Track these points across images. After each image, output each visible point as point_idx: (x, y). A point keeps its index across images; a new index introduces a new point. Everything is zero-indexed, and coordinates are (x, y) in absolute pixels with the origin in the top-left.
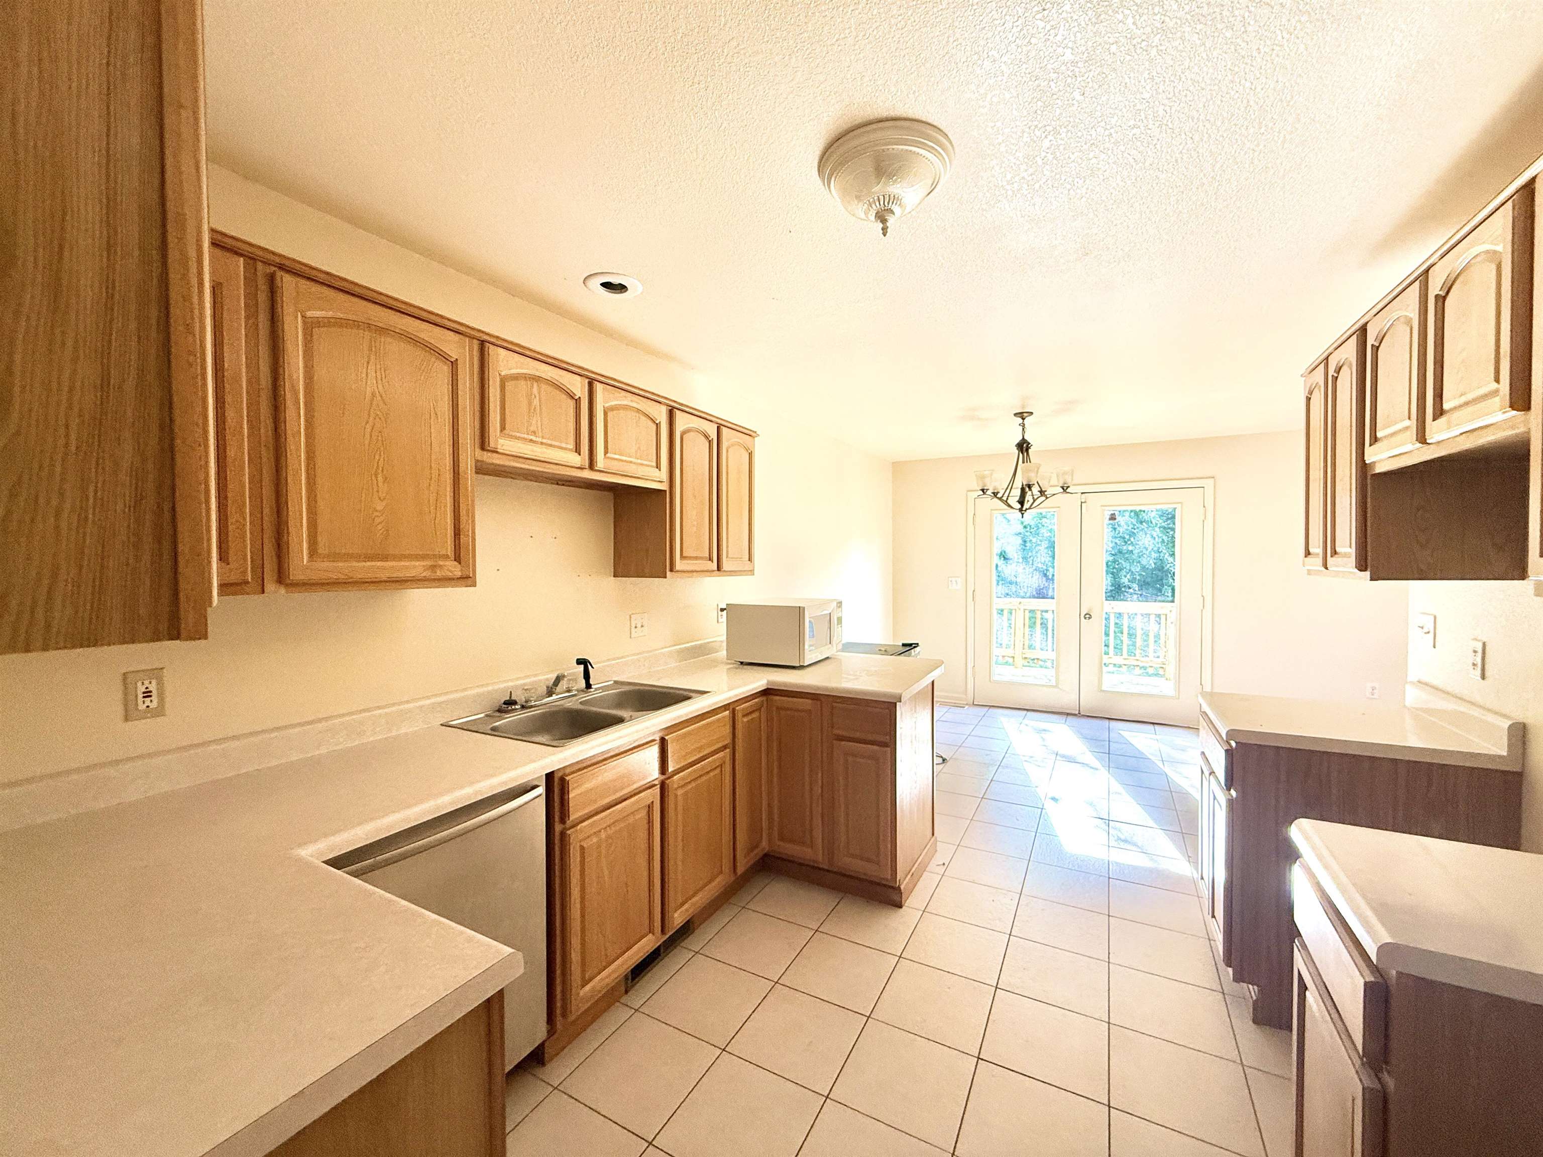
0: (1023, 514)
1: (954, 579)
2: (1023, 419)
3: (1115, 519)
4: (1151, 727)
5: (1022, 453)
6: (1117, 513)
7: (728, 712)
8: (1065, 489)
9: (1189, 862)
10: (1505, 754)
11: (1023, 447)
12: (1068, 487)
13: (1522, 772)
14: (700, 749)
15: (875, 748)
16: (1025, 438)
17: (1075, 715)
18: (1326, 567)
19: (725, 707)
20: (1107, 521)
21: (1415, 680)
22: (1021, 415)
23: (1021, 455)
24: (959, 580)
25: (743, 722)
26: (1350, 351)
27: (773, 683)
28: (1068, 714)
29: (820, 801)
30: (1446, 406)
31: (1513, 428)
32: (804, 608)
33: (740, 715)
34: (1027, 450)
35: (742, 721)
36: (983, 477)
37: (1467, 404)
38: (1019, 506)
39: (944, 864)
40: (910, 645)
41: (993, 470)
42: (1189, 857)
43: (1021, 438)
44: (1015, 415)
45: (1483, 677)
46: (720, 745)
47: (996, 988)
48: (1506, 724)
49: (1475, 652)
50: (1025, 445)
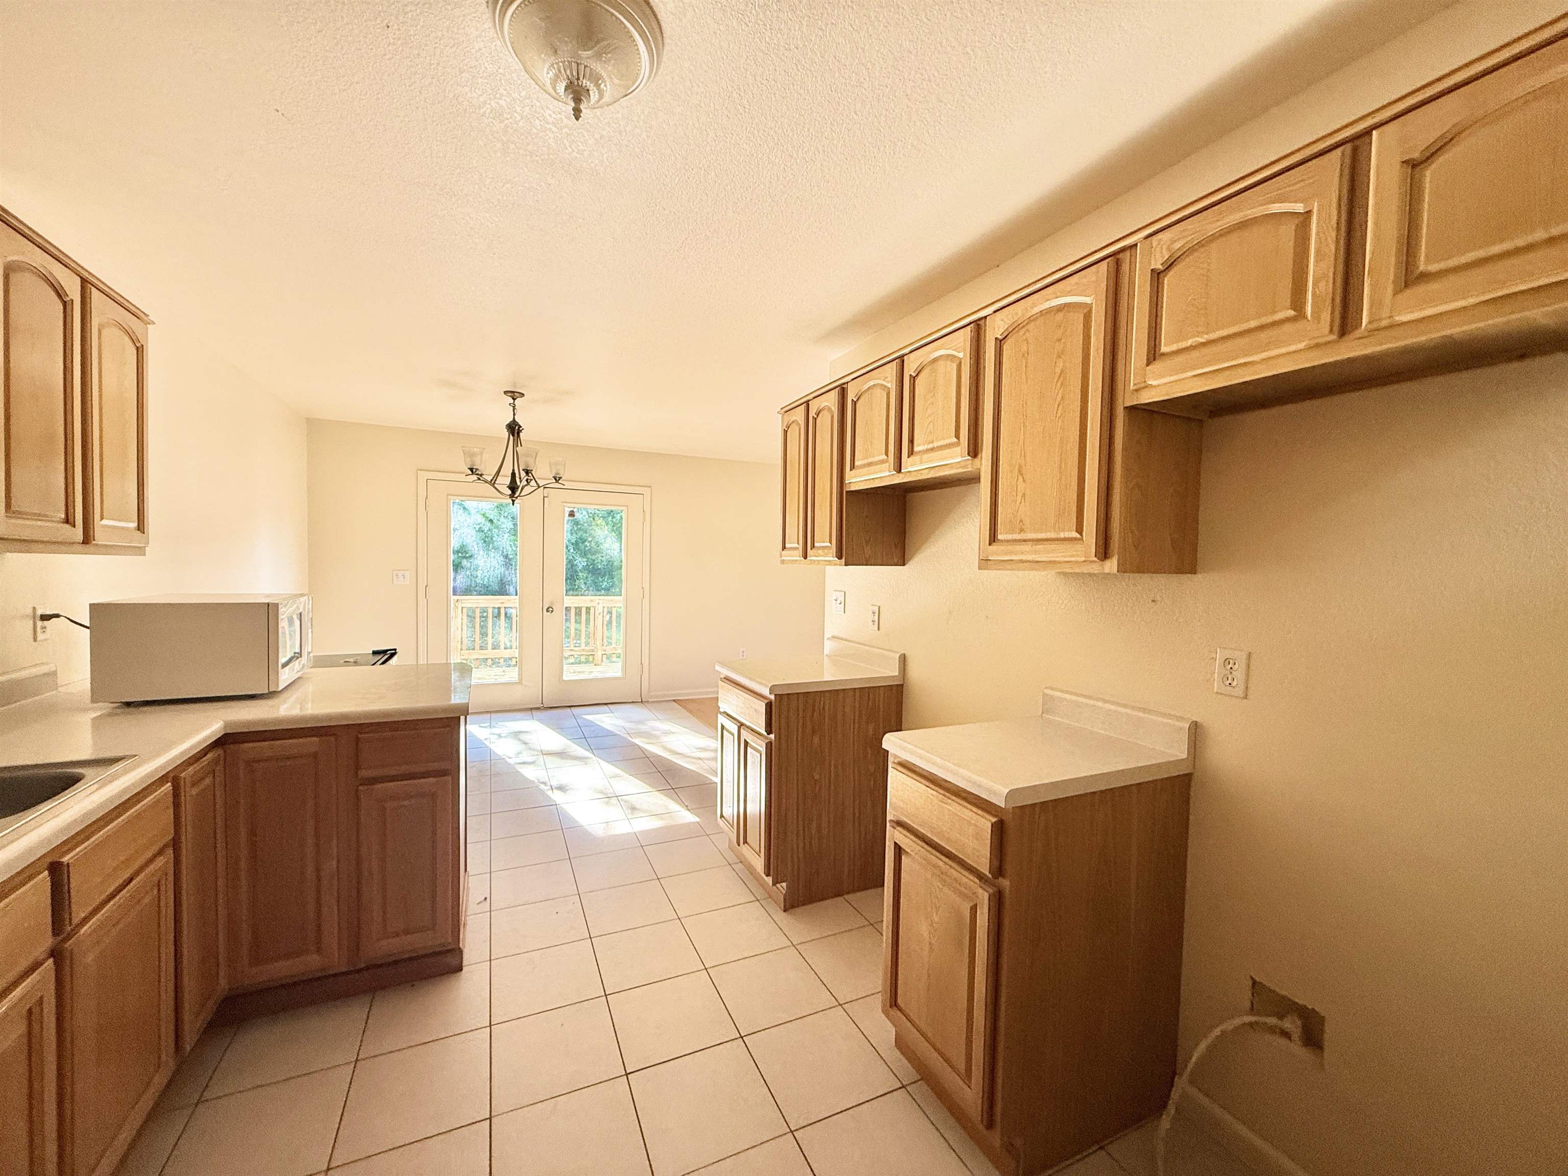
0: (513, 501)
1: (400, 573)
2: (514, 399)
3: (574, 516)
4: (605, 707)
5: (513, 435)
6: (575, 510)
7: (169, 784)
8: (557, 479)
9: (689, 810)
10: (897, 674)
11: (514, 429)
12: (560, 478)
13: (902, 685)
14: (127, 862)
15: (432, 780)
16: (516, 419)
17: (538, 709)
18: (805, 558)
19: (162, 780)
20: (567, 517)
21: (830, 636)
22: (514, 395)
23: (511, 437)
24: (407, 574)
25: (191, 796)
26: (831, 401)
27: (235, 723)
28: (531, 709)
29: (335, 882)
30: (916, 449)
31: (963, 467)
32: (277, 605)
33: (188, 784)
34: (518, 433)
35: (190, 793)
36: (472, 455)
37: (932, 449)
38: (510, 492)
39: (486, 899)
40: (385, 652)
41: (484, 449)
42: (687, 806)
43: (512, 419)
44: (506, 392)
45: (879, 629)
46: (155, 849)
47: (606, 995)
48: (898, 656)
49: (874, 613)
50: (517, 428)
